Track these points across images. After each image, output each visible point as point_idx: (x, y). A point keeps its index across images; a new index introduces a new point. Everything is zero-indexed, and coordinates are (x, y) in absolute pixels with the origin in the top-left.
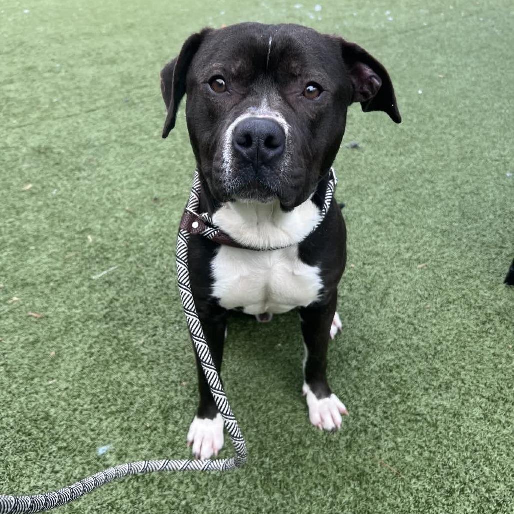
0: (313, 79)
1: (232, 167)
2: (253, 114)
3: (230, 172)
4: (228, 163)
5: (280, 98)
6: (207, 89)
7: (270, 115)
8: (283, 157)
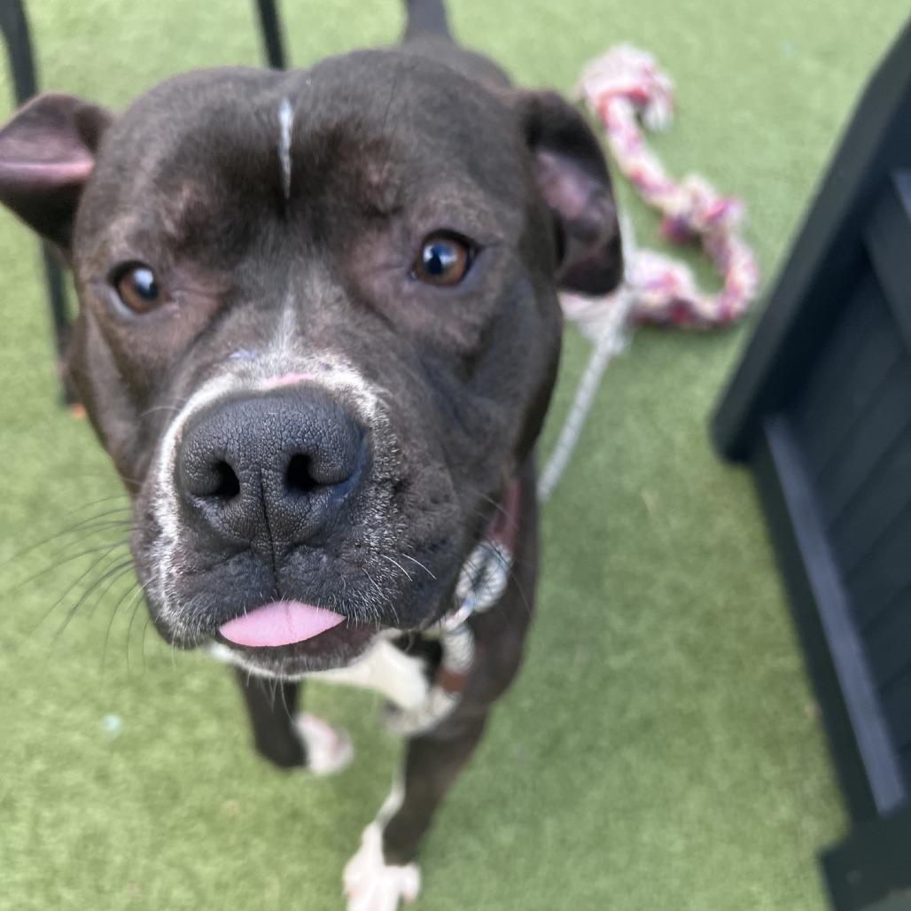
0: (445, 221)
1: (176, 557)
2: (243, 375)
3: (170, 576)
4: (169, 542)
5: (338, 290)
6: (106, 302)
7: (298, 369)
8: (365, 499)
